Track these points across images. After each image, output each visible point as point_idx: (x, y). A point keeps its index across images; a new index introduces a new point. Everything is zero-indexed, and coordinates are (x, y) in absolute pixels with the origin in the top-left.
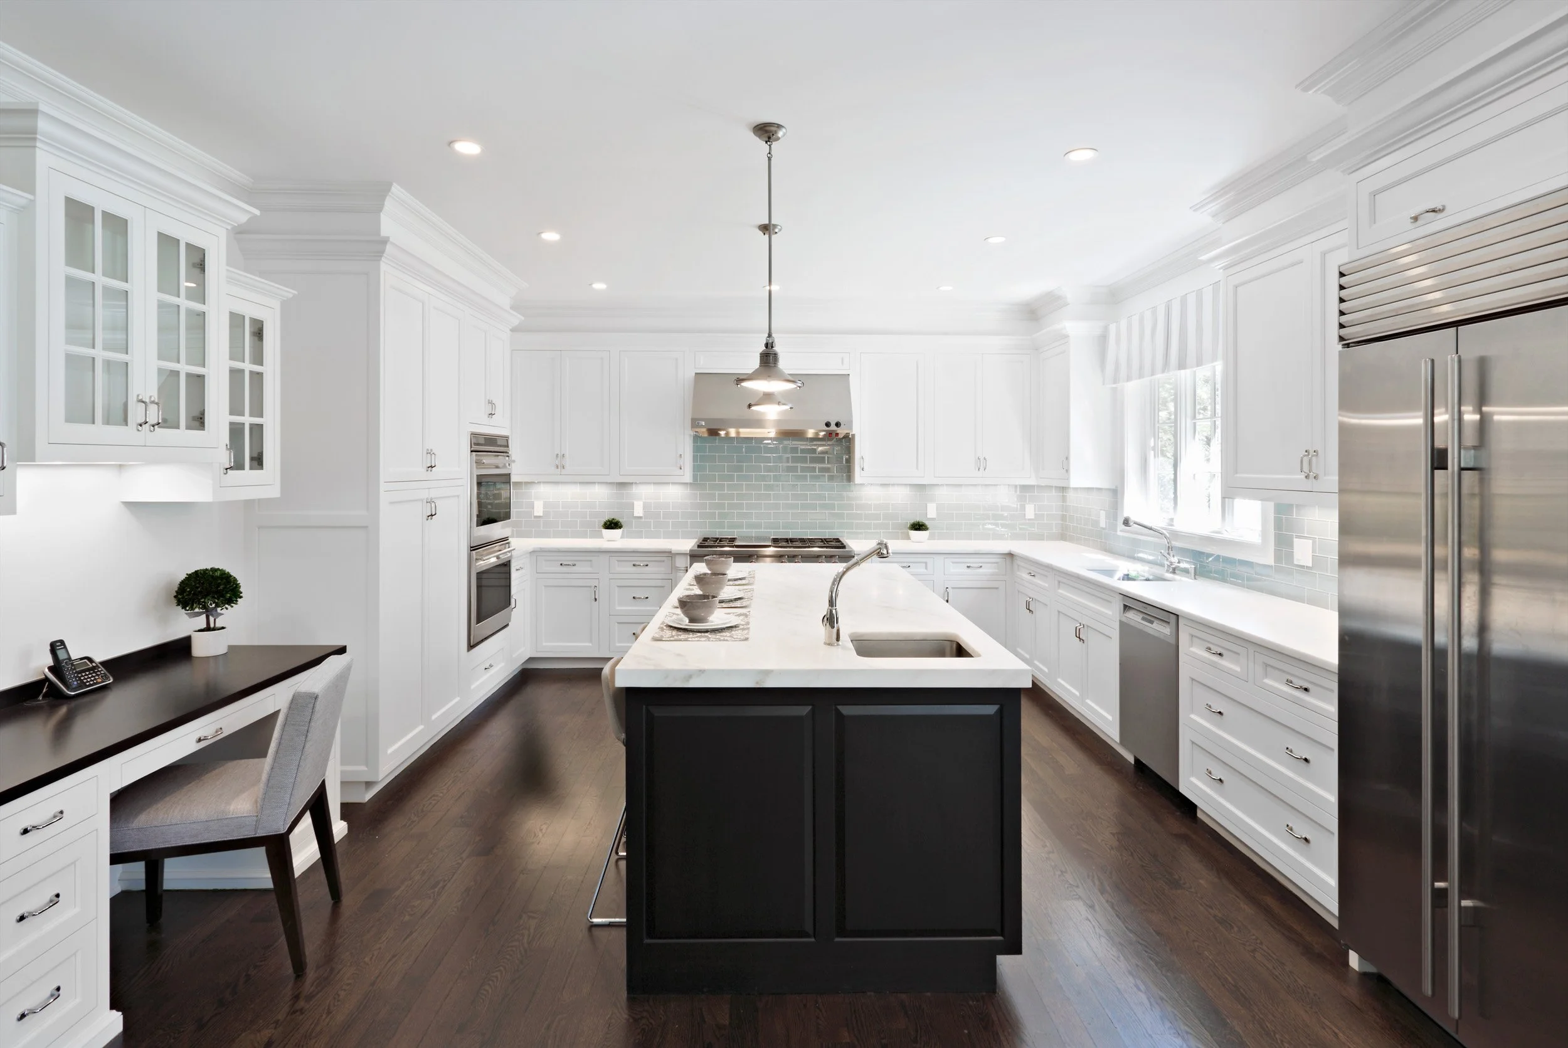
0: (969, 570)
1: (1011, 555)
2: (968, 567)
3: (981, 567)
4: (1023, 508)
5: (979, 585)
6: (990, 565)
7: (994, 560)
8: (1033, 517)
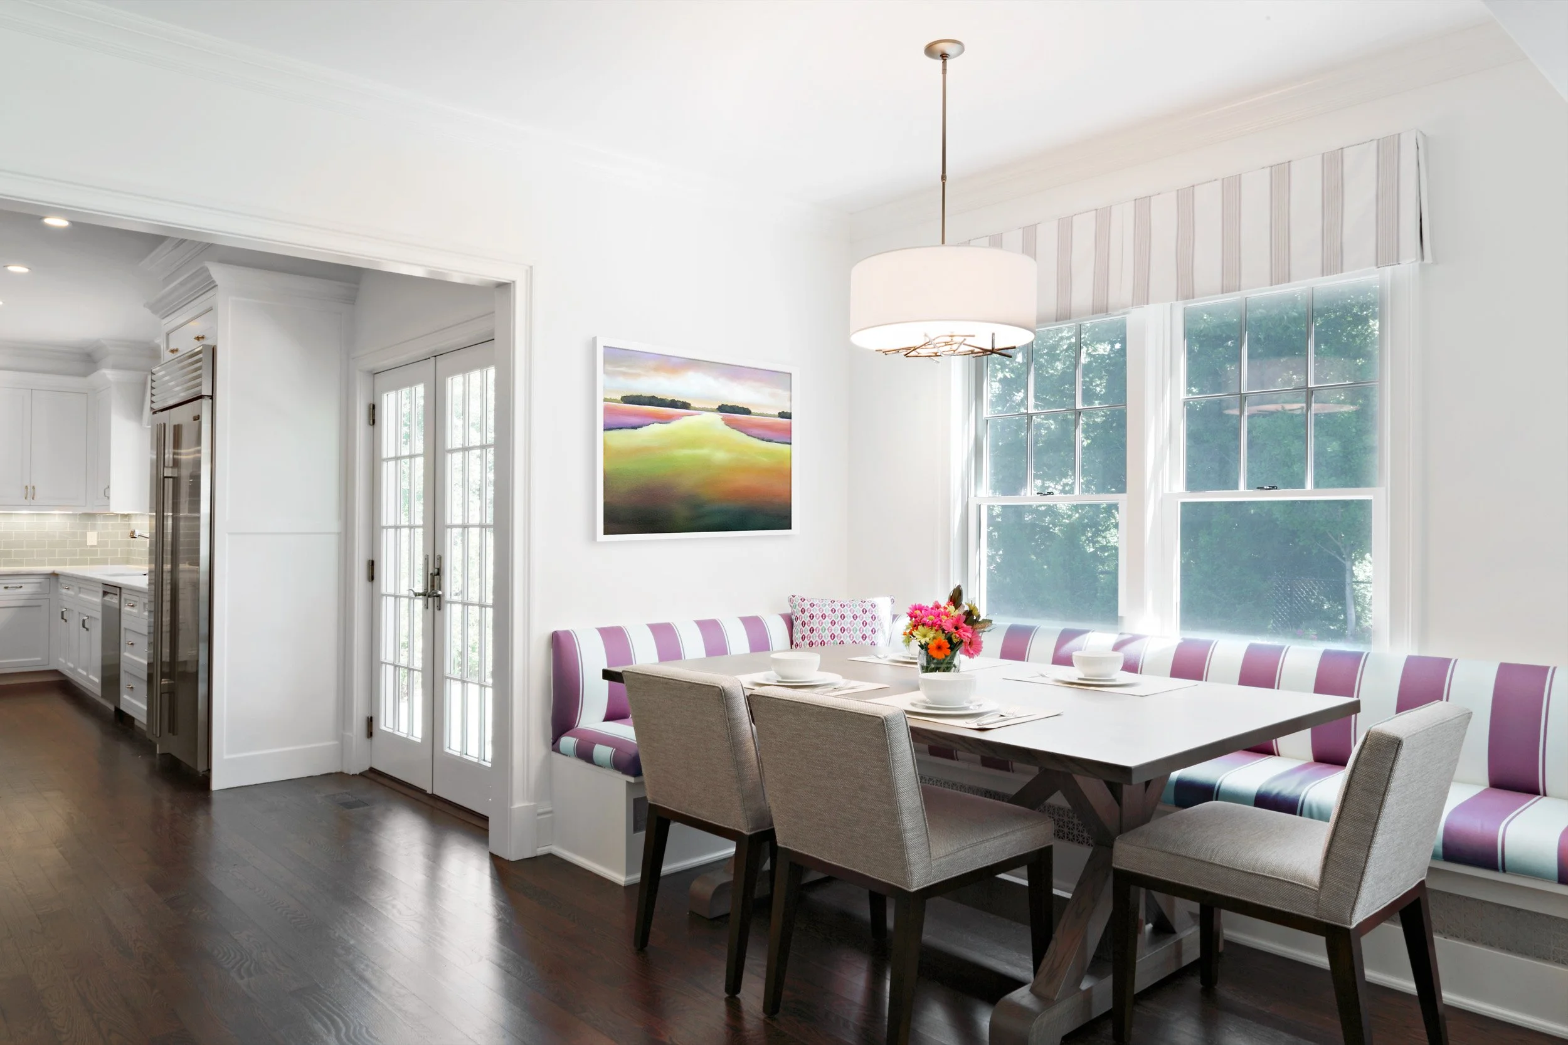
0: (6, 591)
1: (55, 575)
2: (6, 588)
3: (21, 587)
4: (84, 535)
5: (20, 603)
6: (29, 585)
7: (38, 580)
8: (96, 544)
